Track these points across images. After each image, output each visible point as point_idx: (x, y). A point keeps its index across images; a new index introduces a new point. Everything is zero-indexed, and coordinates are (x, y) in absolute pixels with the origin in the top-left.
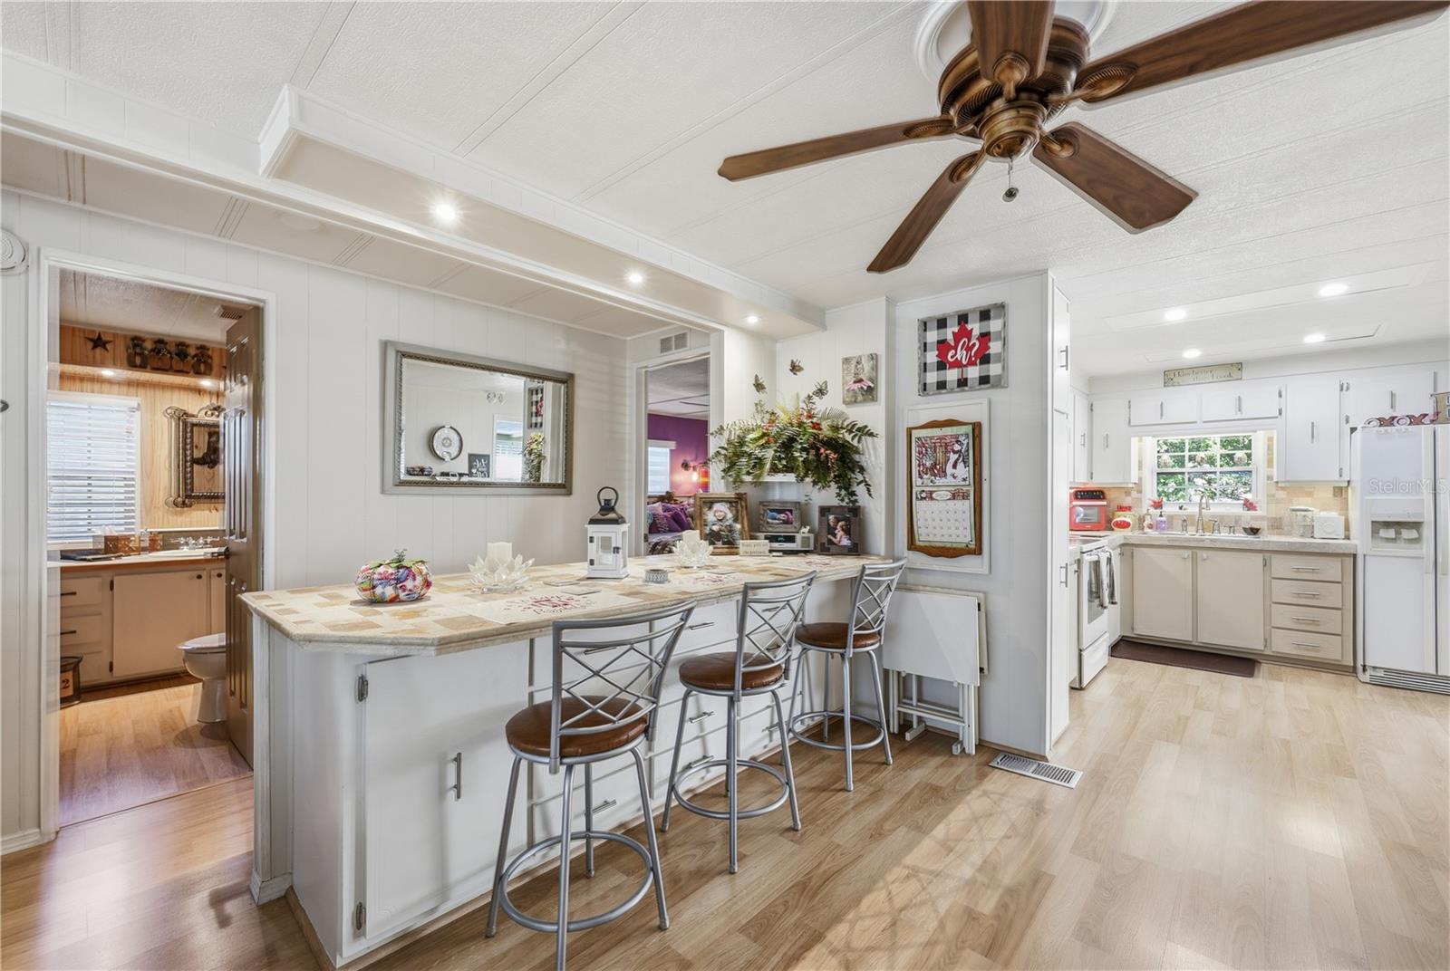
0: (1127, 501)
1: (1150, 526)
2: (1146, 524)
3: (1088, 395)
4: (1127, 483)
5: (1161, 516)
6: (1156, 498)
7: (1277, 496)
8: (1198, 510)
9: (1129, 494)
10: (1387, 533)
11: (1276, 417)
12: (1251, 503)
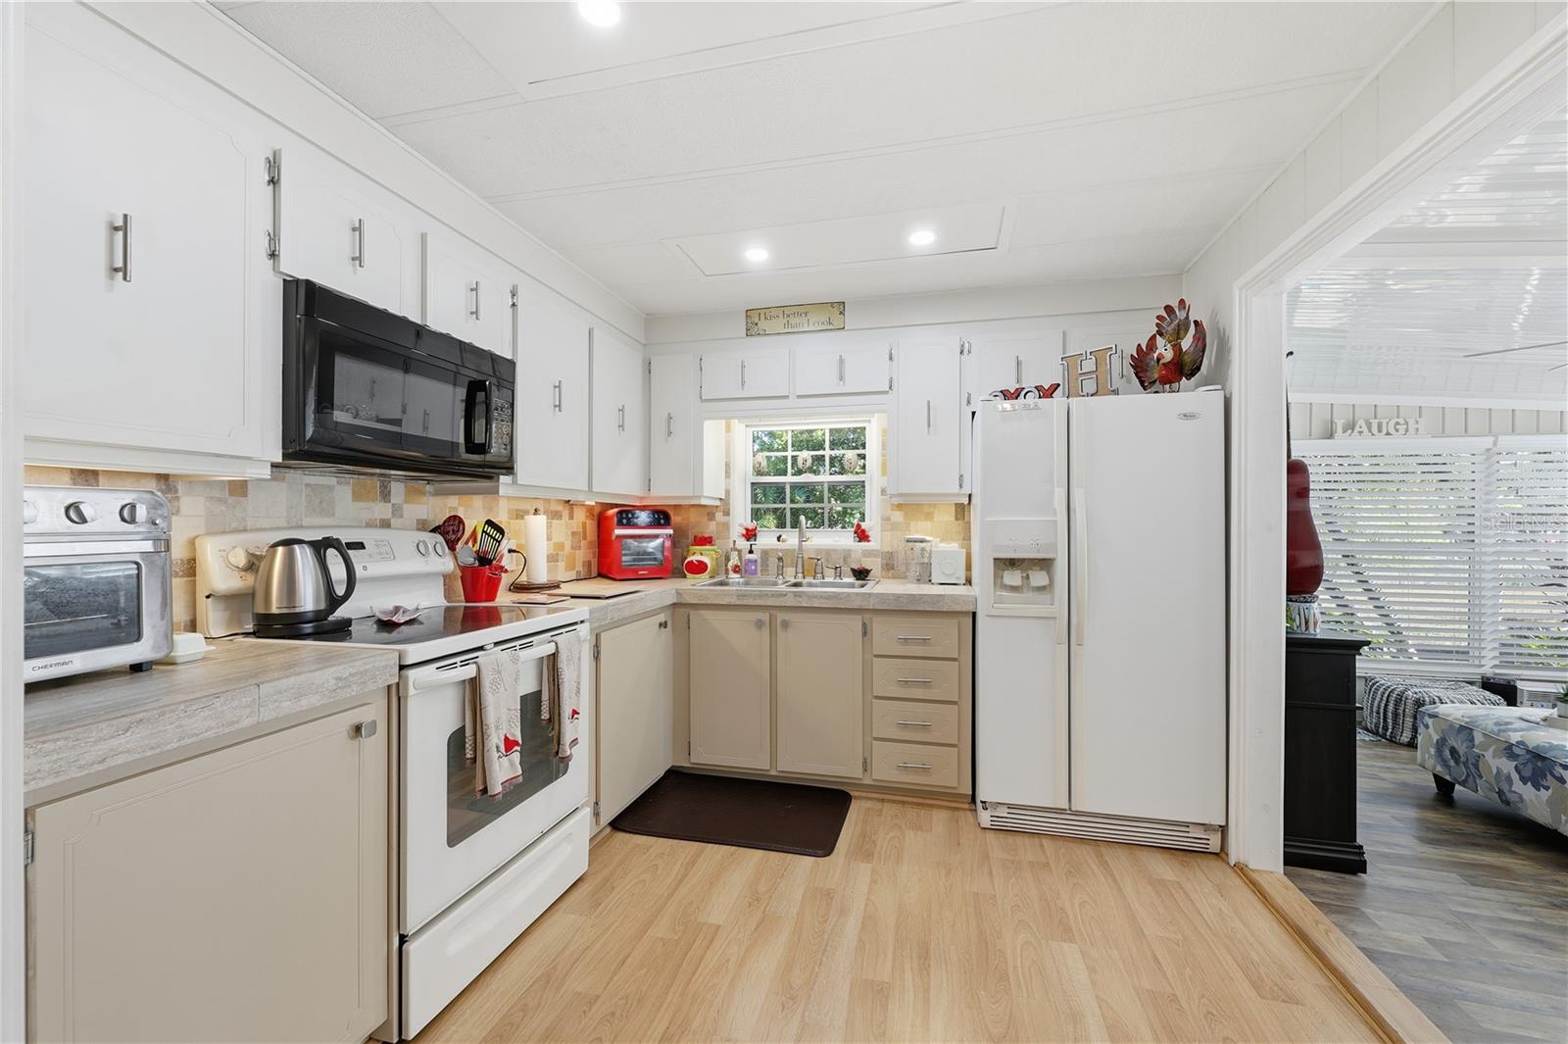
0: (710, 529)
1: (737, 569)
2: (730, 564)
3: (645, 345)
4: (699, 497)
5: (751, 552)
6: (751, 525)
7: (893, 519)
8: (797, 542)
9: (711, 516)
10: (1013, 578)
11: (886, 392)
12: (863, 531)
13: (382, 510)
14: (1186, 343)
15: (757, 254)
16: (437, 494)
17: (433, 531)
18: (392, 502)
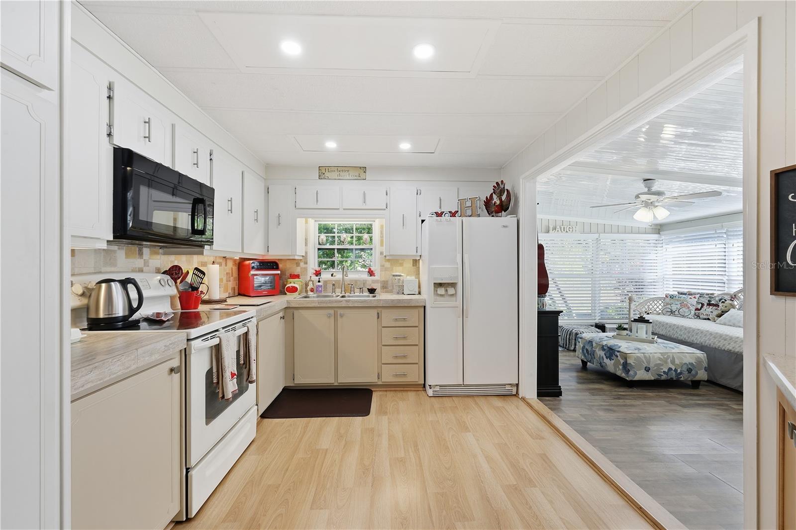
0: (297, 271)
1: (312, 290)
2: (309, 288)
3: (266, 179)
4: (294, 255)
5: (319, 282)
6: (318, 269)
7: (385, 266)
8: (342, 277)
9: (298, 265)
10: (441, 291)
11: (385, 209)
12: (372, 271)
13: (139, 263)
14: (504, 197)
15: (331, 145)
16: (165, 254)
17: (165, 273)
18: (144, 258)
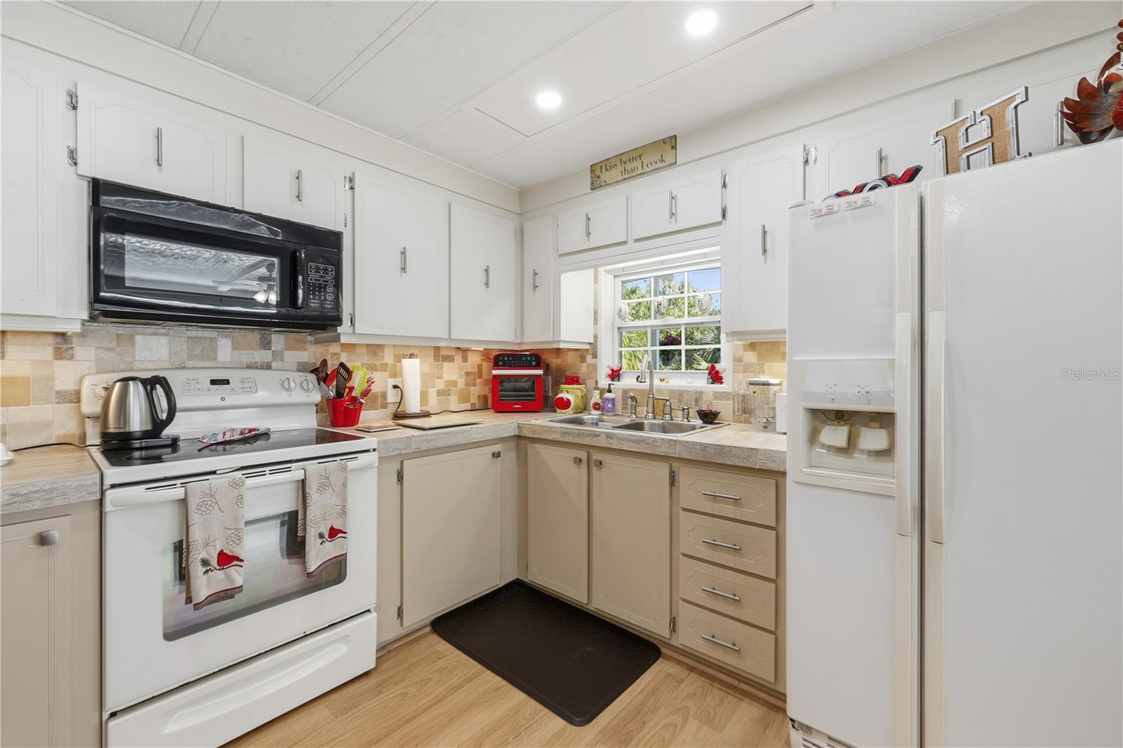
0: (580, 369)
1: (597, 407)
2: (593, 402)
3: (520, 214)
4: (559, 342)
5: (609, 391)
7: (745, 359)
9: (583, 359)
10: (835, 435)
11: (719, 223)
12: (717, 372)
13: (263, 356)
15: (549, 100)
16: (316, 342)
17: (311, 372)
18: (273, 349)
